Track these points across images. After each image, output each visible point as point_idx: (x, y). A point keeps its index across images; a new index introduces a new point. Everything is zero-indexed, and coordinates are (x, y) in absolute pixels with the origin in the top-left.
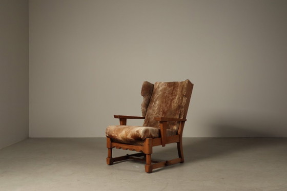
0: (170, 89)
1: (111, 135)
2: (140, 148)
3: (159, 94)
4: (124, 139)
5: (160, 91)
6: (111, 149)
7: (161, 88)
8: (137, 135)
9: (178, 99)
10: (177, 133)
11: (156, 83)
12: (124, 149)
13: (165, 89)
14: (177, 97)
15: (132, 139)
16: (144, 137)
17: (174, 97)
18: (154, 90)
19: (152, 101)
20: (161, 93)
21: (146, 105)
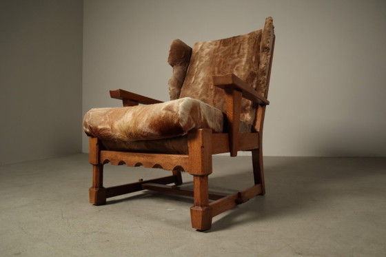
0: (227, 48)
1: (96, 129)
2: (176, 159)
3: (204, 60)
4: (130, 135)
5: (206, 55)
6: (99, 167)
7: (207, 50)
8: (166, 118)
9: (247, 62)
10: (253, 130)
11: (196, 44)
12: (130, 165)
13: (216, 51)
14: (244, 59)
15: (152, 131)
16: (189, 123)
17: (237, 60)
18: (193, 55)
19: (191, 75)
20: (208, 58)
21: (178, 82)
